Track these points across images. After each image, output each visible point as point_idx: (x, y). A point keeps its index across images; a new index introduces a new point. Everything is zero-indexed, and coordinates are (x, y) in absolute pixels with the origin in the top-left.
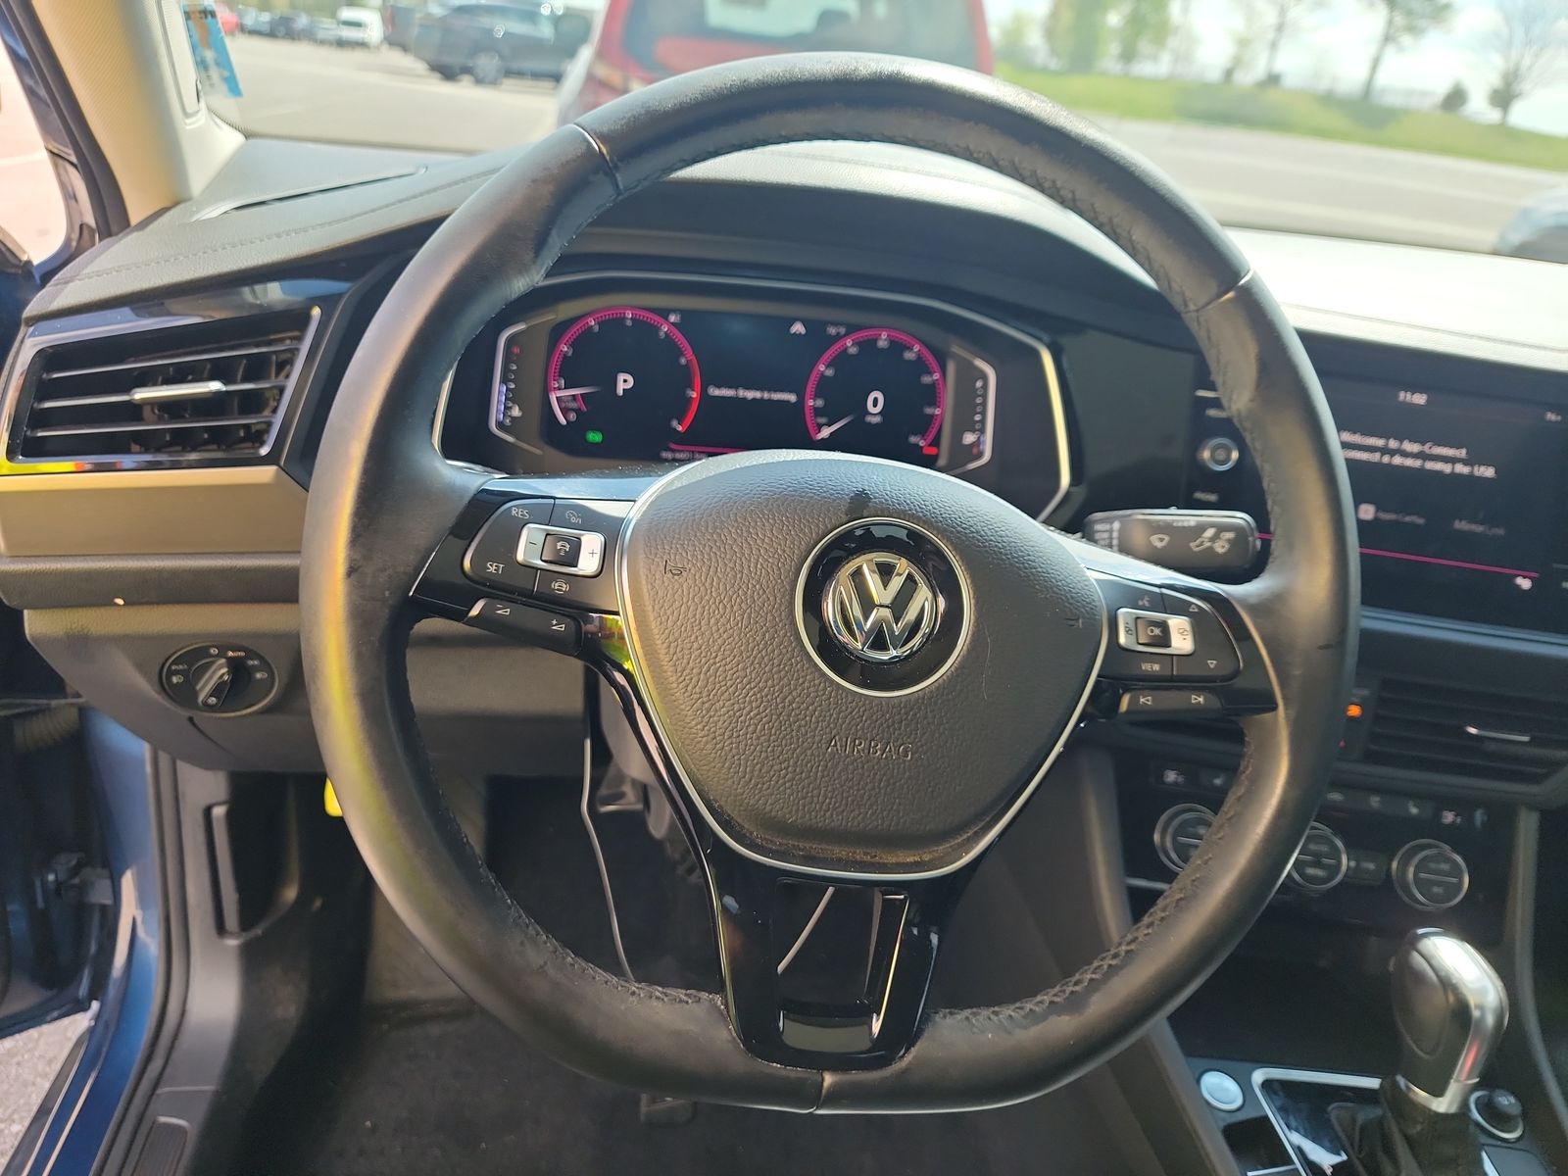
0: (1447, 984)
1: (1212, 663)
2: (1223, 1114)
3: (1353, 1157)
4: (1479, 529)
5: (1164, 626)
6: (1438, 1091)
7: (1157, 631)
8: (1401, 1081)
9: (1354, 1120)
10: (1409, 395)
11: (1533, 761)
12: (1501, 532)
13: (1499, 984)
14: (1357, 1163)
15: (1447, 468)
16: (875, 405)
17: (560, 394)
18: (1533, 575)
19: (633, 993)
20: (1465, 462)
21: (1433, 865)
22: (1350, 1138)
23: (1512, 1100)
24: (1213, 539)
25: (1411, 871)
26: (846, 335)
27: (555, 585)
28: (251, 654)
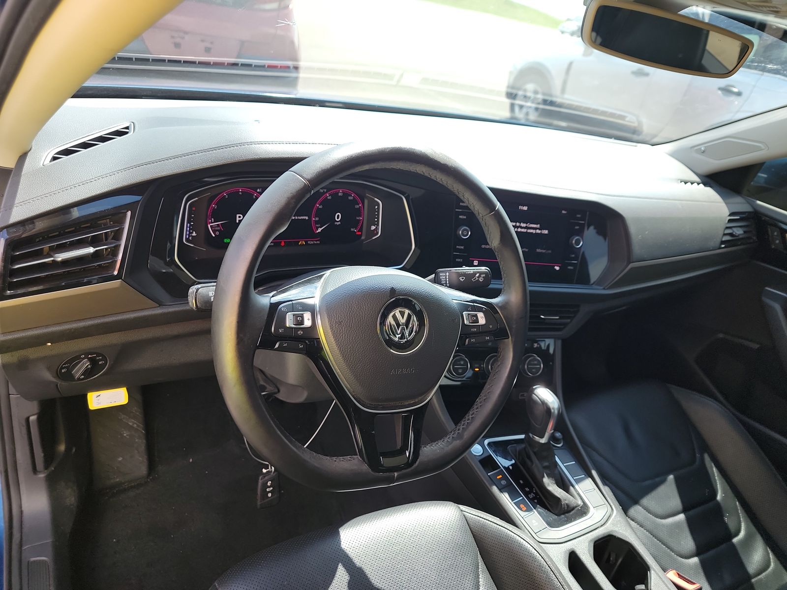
0: (544, 403)
1: (491, 326)
2: (477, 457)
3: (517, 462)
4: (544, 251)
5: (476, 316)
6: (542, 437)
7: (475, 318)
8: (531, 435)
9: (516, 451)
10: (522, 207)
11: (560, 324)
12: (550, 252)
13: (558, 400)
14: (519, 464)
15: (534, 231)
16: (338, 218)
17: (211, 224)
18: (560, 265)
19: (335, 461)
20: (539, 229)
21: (532, 362)
22: (516, 456)
23: (560, 434)
24: (478, 277)
25: (526, 367)
26: (326, 192)
27: (299, 332)
28: (99, 355)
